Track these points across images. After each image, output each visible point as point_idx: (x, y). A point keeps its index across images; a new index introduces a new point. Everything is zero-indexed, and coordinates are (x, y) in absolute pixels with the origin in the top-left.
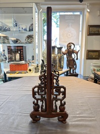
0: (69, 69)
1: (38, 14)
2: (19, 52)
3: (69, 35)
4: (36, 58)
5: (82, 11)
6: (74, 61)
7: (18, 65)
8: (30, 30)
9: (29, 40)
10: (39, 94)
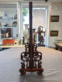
0: (40, 42)
1: (20, 8)
2: (8, 32)
3: (39, 22)
4: (19, 36)
5: (47, 7)
6: (43, 37)
7: (8, 40)
8: (15, 19)
9: (15, 25)
10: (25, 57)
